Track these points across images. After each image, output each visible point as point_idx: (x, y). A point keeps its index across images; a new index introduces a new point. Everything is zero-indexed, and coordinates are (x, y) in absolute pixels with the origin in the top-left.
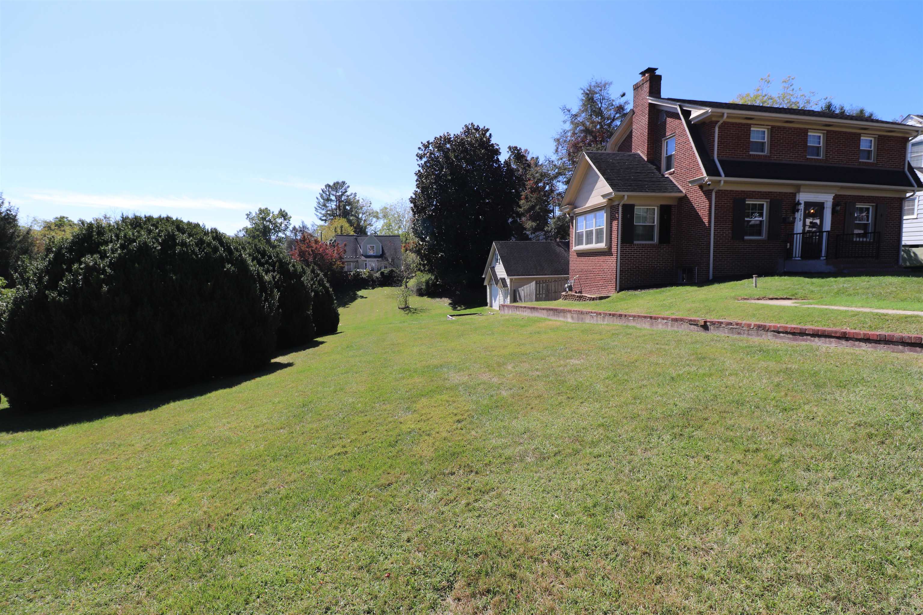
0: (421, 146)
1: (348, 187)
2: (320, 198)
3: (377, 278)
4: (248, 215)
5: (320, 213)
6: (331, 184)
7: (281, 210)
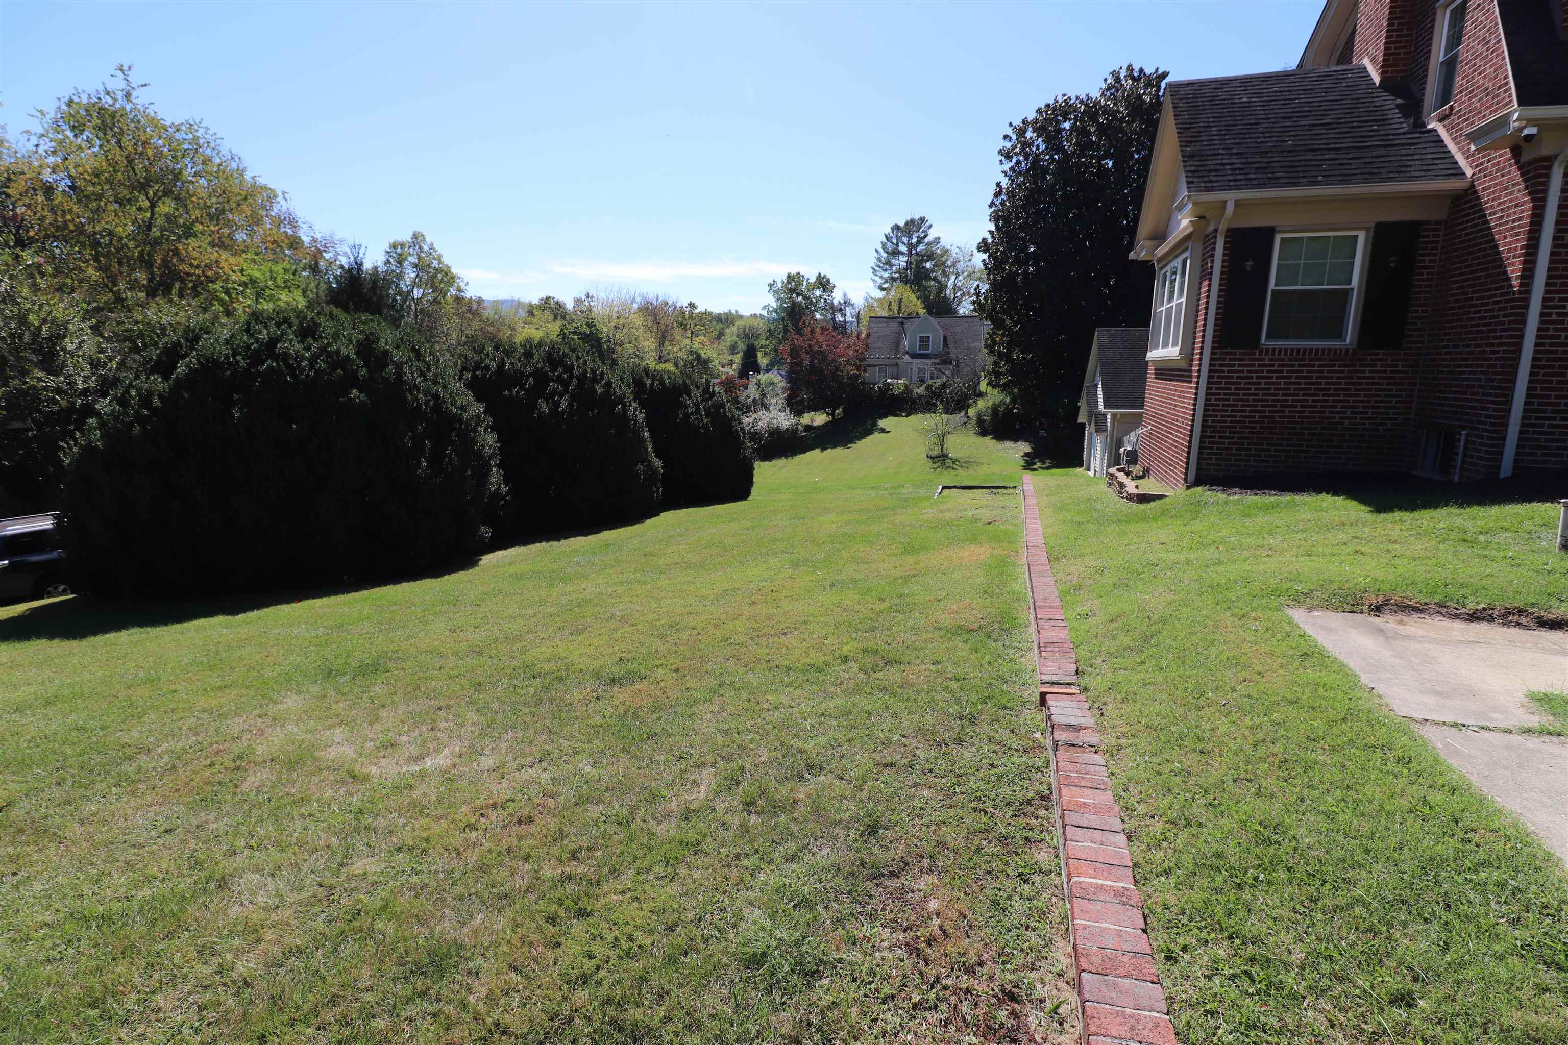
0: (1009, 131)
1: (930, 226)
2: (881, 250)
3: (920, 397)
4: (771, 285)
5: (881, 277)
6: (902, 224)
7: (820, 275)
